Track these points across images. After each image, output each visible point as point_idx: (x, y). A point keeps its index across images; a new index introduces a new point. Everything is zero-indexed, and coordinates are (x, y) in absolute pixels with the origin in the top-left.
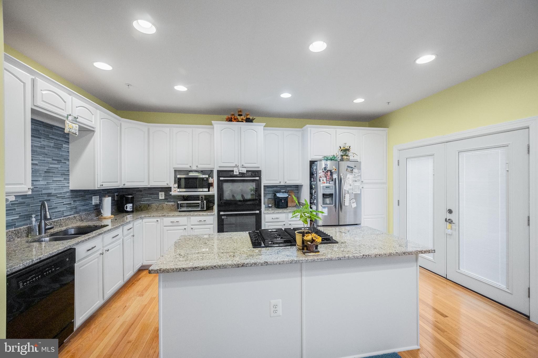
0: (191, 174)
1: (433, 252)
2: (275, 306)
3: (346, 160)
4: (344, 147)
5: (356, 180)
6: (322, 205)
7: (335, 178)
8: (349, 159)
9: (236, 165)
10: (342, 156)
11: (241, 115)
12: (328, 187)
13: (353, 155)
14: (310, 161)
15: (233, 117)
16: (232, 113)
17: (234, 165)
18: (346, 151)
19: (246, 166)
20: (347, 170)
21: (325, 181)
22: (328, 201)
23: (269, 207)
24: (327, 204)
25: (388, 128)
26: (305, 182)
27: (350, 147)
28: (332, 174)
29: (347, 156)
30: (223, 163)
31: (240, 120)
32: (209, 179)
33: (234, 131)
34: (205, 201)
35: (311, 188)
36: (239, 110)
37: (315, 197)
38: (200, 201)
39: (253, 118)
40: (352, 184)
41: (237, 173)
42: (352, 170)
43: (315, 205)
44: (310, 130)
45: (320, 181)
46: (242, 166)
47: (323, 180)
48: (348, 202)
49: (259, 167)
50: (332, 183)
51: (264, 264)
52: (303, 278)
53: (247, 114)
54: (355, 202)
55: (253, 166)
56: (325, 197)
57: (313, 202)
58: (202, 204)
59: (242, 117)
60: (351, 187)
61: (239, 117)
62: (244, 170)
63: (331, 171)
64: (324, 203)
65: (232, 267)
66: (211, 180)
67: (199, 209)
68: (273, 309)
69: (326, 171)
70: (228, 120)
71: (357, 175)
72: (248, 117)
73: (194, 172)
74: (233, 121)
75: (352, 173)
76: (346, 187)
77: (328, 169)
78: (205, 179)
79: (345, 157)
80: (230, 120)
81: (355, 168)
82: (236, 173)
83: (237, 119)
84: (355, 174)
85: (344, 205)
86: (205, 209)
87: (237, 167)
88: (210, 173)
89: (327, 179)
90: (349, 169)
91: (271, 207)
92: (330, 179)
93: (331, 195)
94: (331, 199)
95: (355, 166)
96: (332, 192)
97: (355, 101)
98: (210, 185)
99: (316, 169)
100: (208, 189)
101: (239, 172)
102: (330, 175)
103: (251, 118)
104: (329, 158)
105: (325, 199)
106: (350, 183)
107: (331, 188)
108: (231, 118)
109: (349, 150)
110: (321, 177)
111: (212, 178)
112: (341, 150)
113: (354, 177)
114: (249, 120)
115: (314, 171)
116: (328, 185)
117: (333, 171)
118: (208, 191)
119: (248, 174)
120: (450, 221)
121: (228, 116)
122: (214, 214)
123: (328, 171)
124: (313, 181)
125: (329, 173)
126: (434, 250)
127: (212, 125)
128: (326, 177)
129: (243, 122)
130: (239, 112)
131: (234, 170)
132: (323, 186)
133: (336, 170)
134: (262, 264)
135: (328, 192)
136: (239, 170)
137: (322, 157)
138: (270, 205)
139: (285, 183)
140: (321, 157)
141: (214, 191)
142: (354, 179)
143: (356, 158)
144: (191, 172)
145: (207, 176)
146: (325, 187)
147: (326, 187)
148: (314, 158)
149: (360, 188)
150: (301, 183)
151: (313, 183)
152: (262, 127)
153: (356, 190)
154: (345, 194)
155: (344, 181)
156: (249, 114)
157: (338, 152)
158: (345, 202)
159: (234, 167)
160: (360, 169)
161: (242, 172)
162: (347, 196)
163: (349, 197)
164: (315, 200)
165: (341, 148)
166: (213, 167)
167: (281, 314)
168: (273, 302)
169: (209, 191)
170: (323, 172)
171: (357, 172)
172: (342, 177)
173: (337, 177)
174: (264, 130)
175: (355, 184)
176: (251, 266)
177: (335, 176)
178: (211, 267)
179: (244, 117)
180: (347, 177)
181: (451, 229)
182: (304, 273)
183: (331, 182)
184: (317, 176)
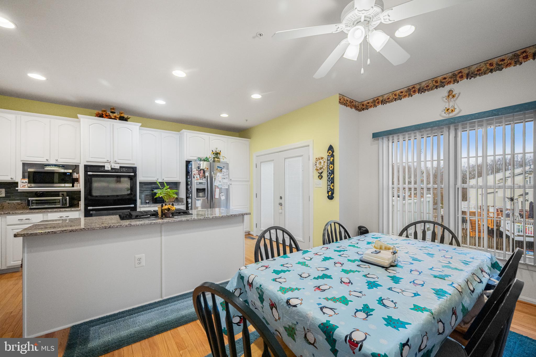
0: (48, 169)
1: (249, 214)
2: (139, 259)
3: (217, 162)
4: (216, 151)
5: (224, 178)
6: (196, 198)
7: (207, 176)
8: (220, 161)
9: (108, 161)
10: (214, 158)
11: (114, 113)
12: (201, 183)
13: (222, 158)
14: (186, 161)
15: (104, 113)
16: (104, 109)
17: (105, 160)
18: (217, 154)
19: (119, 162)
20: (217, 169)
21: (198, 178)
22: (201, 194)
23: (146, 203)
24: (200, 197)
25: (250, 139)
26: (182, 179)
27: (220, 152)
28: (204, 172)
29: (218, 158)
30: (91, 158)
31: (113, 117)
32: (73, 175)
33: (106, 127)
34: (68, 197)
35: (187, 184)
36: (112, 107)
37: (190, 191)
38: (62, 198)
39: (128, 117)
40: (221, 181)
41: (109, 169)
42: (222, 170)
43: (190, 198)
44: (187, 134)
45: (194, 178)
46: (114, 162)
47: (197, 177)
48: (218, 195)
49: (134, 164)
50: (205, 179)
51: (128, 226)
52: (163, 237)
53: (121, 112)
54: (223, 195)
55: (127, 162)
56: (198, 191)
57: (189, 196)
58: (64, 200)
59: (114, 114)
60: (220, 184)
61: (111, 114)
62: (117, 166)
63: (203, 170)
64: (197, 197)
65: (99, 228)
66: (75, 176)
67: (59, 206)
68: (137, 262)
69: (199, 169)
70: (99, 116)
71: (225, 174)
72: (122, 115)
73: (52, 166)
74: (104, 117)
75: (222, 172)
76: (216, 183)
77: (201, 168)
78: (67, 174)
79: (216, 159)
80: (101, 116)
81: (223, 168)
82: (107, 168)
83: (109, 115)
84: (223, 173)
85: (215, 197)
86: (68, 205)
87: (109, 163)
88: (75, 168)
89: (201, 176)
90: (219, 169)
91: (149, 202)
92: (203, 176)
93: (204, 190)
94: (204, 193)
95: (224, 167)
96: (205, 186)
97: (221, 115)
98: (74, 181)
99: (191, 168)
100: (71, 184)
101: (111, 168)
102: (203, 173)
103: (126, 116)
104: (202, 159)
105: (199, 193)
106: (220, 180)
107: (204, 183)
108: (102, 114)
109: (220, 154)
110: (195, 175)
111: (78, 173)
112: (213, 154)
113: (223, 176)
114: (122, 119)
115: (190, 169)
116: (201, 181)
117: (205, 170)
118: (71, 186)
119: (122, 170)
120: (281, 204)
121: (98, 111)
122: (80, 209)
123: (201, 169)
124: (189, 178)
125: (202, 172)
126: (250, 213)
127: (78, 118)
128: (200, 175)
129: (116, 119)
130: (111, 109)
131: (105, 166)
132: (197, 182)
133: (207, 169)
134: (126, 225)
135: (201, 187)
136: (111, 166)
137: (197, 158)
138: (147, 201)
139: (162, 180)
140: (195, 158)
141: (80, 186)
142: (223, 177)
143: (225, 160)
144: (47, 166)
145: (71, 171)
146: (198, 183)
147: (200, 183)
148: (189, 158)
149: (228, 184)
150: (179, 180)
151: (189, 180)
152: (138, 127)
153: (224, 186)
154: (215, 189)
155: (215, 179)
156: (123, 113)
157: (211, 155)
158: (216, 195)
159: (106, 162)
160: (228, 169)
161: (115, 168)
162: (217, 191)
163: (219, 192)
164: (190, 194)
165: (213, 152)
166: (79, 162)
167: (144, 265)
168: (138, 256)
169: (73, 186)
170: (197, 170)
171: (225, 171)
172: (213, 175)
173: (208, 175)
174: (140, 129)
175: (224, 181)
176: (116, 227)
177: (207, 174)
178: (80, 229)
179: (118, 115)
180: (217, 175)
181: (281, 209)
182: (163, 234)
183: (203, 179)
184: (192, 173)
